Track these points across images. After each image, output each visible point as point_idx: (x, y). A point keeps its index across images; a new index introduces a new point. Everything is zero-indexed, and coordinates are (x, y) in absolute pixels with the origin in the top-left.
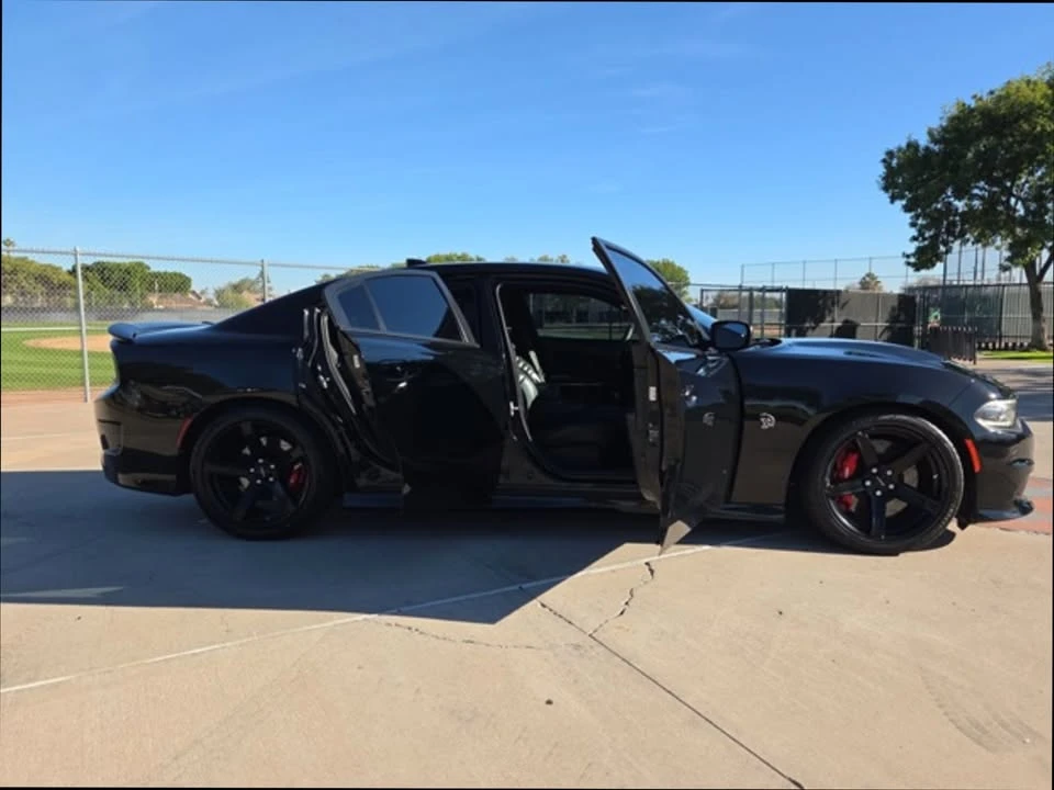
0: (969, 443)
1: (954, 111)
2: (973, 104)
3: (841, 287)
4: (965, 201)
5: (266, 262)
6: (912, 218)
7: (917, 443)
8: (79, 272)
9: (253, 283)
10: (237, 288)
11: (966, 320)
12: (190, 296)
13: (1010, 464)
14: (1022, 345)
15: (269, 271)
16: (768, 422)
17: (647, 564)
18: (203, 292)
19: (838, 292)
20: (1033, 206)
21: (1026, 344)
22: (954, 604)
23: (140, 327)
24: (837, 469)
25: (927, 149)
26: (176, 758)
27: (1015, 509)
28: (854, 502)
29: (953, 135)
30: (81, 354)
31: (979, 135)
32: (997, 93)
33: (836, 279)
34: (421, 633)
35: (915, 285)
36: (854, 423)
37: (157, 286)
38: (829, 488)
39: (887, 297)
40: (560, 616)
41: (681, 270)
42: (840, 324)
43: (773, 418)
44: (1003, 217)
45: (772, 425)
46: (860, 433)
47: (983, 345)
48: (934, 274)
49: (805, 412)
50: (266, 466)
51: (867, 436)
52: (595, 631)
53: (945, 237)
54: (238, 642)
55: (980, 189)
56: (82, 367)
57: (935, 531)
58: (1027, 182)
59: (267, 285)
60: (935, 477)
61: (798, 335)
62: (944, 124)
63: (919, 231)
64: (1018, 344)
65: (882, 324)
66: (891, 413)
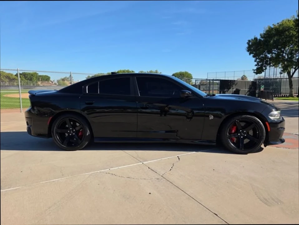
0: (267, 123)
1: (267, 29)
2: (273, 27)
3: (236, 79)
4: (270, 54)
5: (72, 73)
6: (255, 59)
7: (252, 123)
8: (19, 75)
9: (68, 78)
10: (63, 80)
11: (271, 89)
12: (50, 82)
13: (278, 129)
14: (287, 96)
15: (72, 75)
16: (211, 117)
17: (178, 157)
18: (53, 81)
19: (235, 81)
20: (290, 56)
21: (288, 95)
22: (262, 167)
23: (37, 91)
24: (231, 131)
25: (260, 40)
26: (49, 208)
27: (279, 141)
28: (235, 140)
29: (267, 36)
30: (20, 99)
31: (275, 35)
32: (280, 23)
33: (234, 77)
34: (115, 175)
35: (257, 79)
36: (235, 118)
37: (40, 79)
38: (228, 136)
39: (248, 82)
40: (153, 171)
41: (190, 74)
42: (235, 90)
43: (213, 116)
44: (281, 59)
45: (212, 118)
46: (237, 121)
47: (276, 96)
48: (262, 75)
49: (221, 114)
50: (72, 130)
51: (239, 121)
52: (163, 175)
53: (265, 65)
54: (65, 178)
55: (275, 51)
56: (20, 102)
57: (257, 148)
58: (288, 49)
59: (72, 79)
60: (258, 132)
61: (223, 93)
62: (265, 32)
63: (257, 63)
64: (286, 95)
65: (247, 90)
66: (246, 115)
